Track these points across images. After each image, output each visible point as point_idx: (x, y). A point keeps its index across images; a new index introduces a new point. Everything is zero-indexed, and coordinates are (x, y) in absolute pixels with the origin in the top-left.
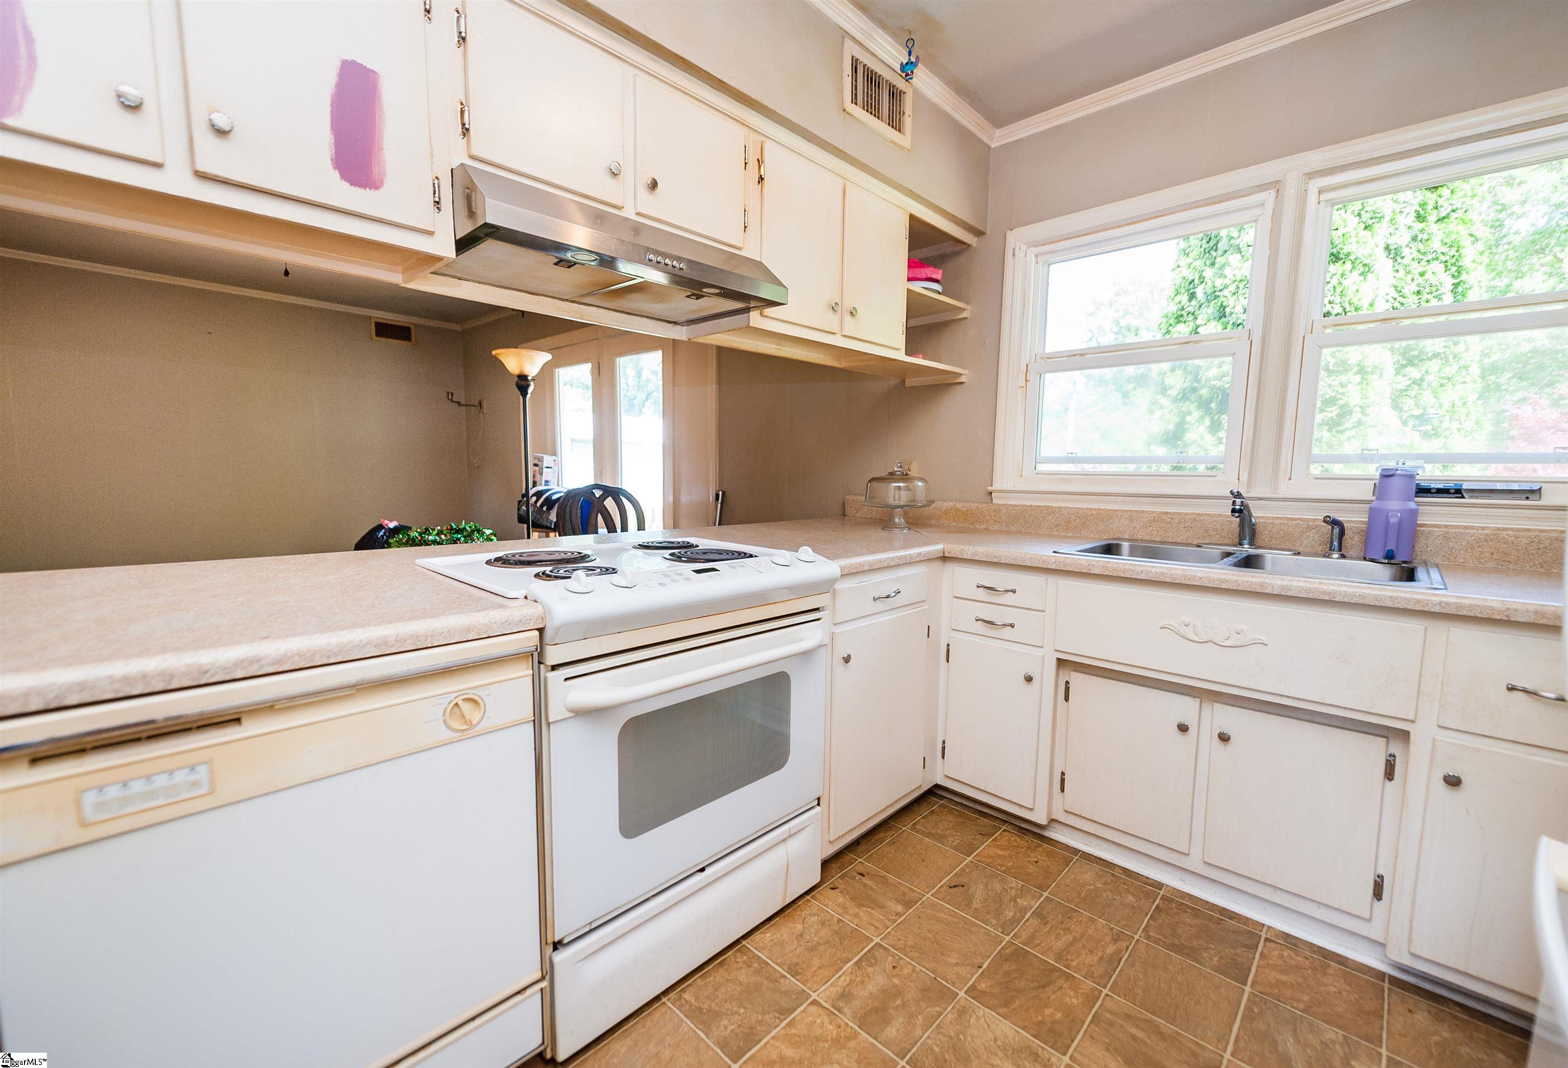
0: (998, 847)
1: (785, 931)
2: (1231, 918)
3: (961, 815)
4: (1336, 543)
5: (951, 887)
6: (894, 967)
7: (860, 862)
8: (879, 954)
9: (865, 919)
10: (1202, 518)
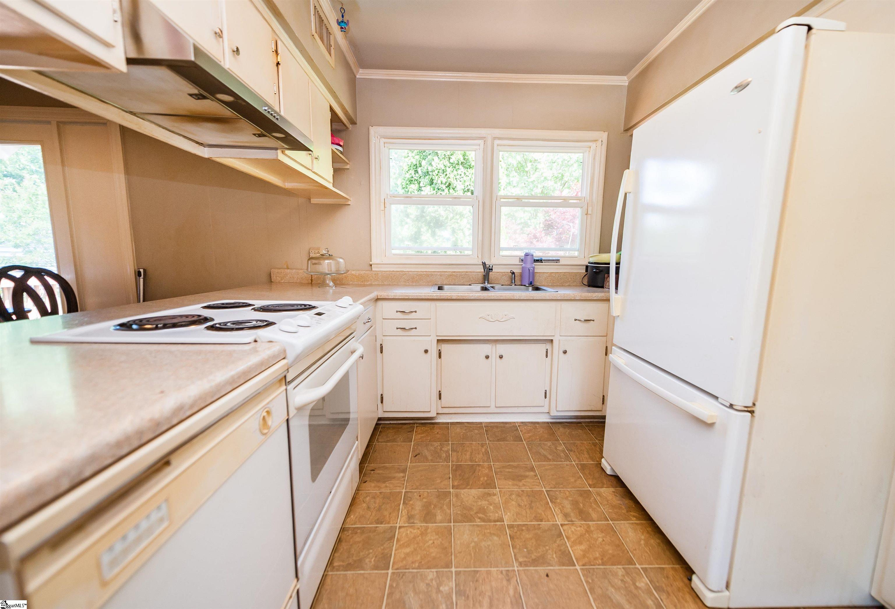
0: (420, 434)
1: (359, 510)
2: (506, 424)
3: (394, 428)
4: (513, 281)
5: (415, 457)
6: (420, 496)
7: (367, 466)
8: (409, 495)
9: (391, 486)
10: (468, 273)
